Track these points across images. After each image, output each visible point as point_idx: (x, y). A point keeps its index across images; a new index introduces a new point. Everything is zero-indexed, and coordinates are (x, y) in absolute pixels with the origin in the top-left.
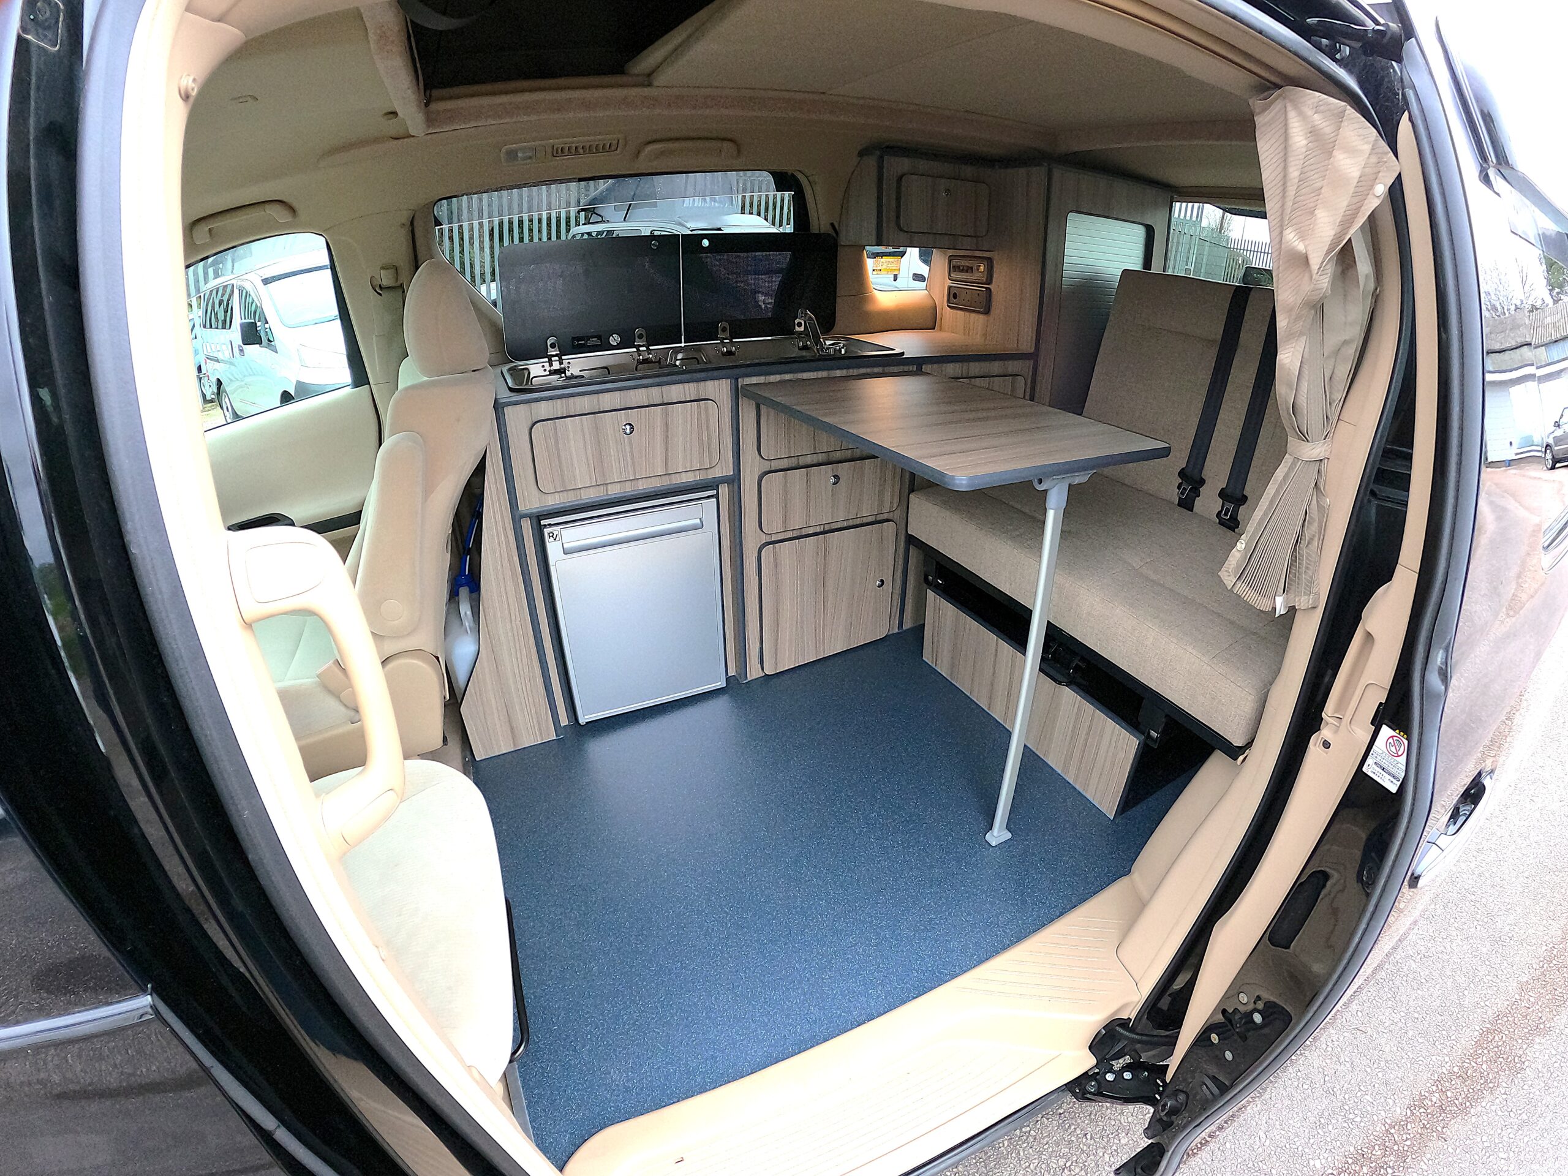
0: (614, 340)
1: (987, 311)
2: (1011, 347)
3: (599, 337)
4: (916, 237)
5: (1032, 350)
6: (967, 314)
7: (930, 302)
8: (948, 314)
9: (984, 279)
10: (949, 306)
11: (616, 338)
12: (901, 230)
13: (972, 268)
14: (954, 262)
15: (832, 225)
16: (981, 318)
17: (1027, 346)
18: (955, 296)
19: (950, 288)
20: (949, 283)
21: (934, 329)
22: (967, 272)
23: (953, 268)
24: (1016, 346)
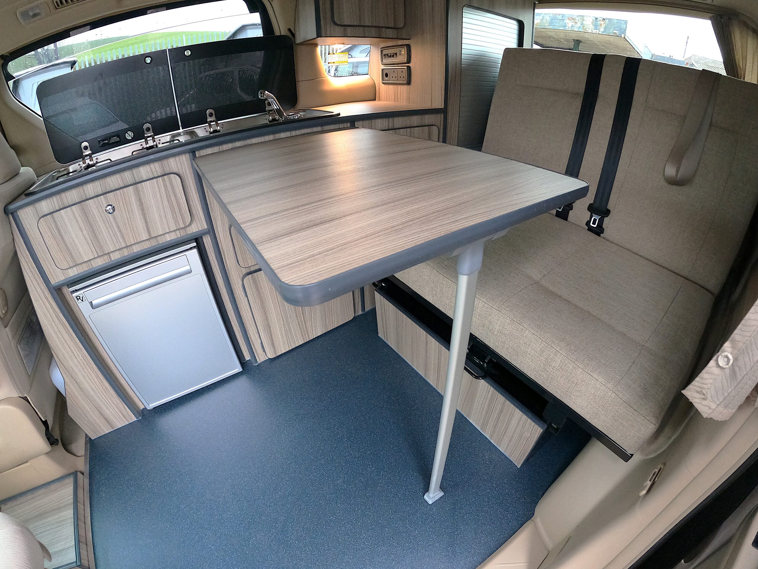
0: (129, 135)
1: (409, 83)
2: (427, 106)
3: (118, 136)
4: (349, 29)
5: (443, 107)
6: (396, 86)
7: (371, 82)
8: (383, 89)
9: (406, 61)
10: (383, 83)
11: (130, 134)
12: (336, 24)
13: (396, 54)
14: (385, 52)
15: (290, 30)
16: (405, 87)
17: (439, 104)
18: (387, 75)
19: (383, 70)
20: (383, 67)
21: (375, 100)
22: (393, 56)
23: (384, 56)
24: (430, 105)
